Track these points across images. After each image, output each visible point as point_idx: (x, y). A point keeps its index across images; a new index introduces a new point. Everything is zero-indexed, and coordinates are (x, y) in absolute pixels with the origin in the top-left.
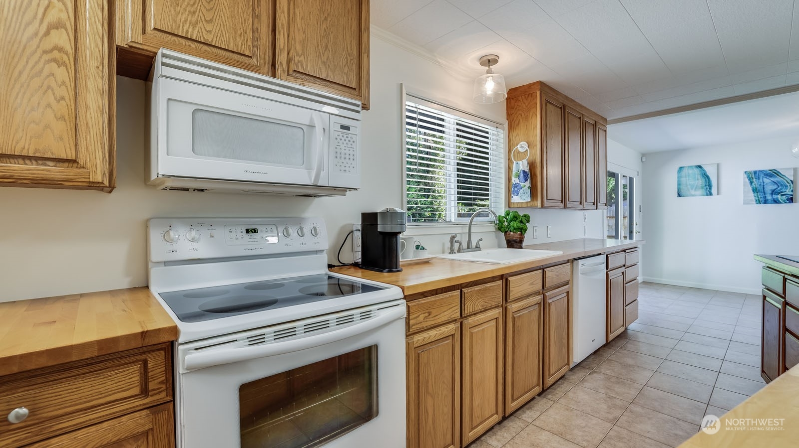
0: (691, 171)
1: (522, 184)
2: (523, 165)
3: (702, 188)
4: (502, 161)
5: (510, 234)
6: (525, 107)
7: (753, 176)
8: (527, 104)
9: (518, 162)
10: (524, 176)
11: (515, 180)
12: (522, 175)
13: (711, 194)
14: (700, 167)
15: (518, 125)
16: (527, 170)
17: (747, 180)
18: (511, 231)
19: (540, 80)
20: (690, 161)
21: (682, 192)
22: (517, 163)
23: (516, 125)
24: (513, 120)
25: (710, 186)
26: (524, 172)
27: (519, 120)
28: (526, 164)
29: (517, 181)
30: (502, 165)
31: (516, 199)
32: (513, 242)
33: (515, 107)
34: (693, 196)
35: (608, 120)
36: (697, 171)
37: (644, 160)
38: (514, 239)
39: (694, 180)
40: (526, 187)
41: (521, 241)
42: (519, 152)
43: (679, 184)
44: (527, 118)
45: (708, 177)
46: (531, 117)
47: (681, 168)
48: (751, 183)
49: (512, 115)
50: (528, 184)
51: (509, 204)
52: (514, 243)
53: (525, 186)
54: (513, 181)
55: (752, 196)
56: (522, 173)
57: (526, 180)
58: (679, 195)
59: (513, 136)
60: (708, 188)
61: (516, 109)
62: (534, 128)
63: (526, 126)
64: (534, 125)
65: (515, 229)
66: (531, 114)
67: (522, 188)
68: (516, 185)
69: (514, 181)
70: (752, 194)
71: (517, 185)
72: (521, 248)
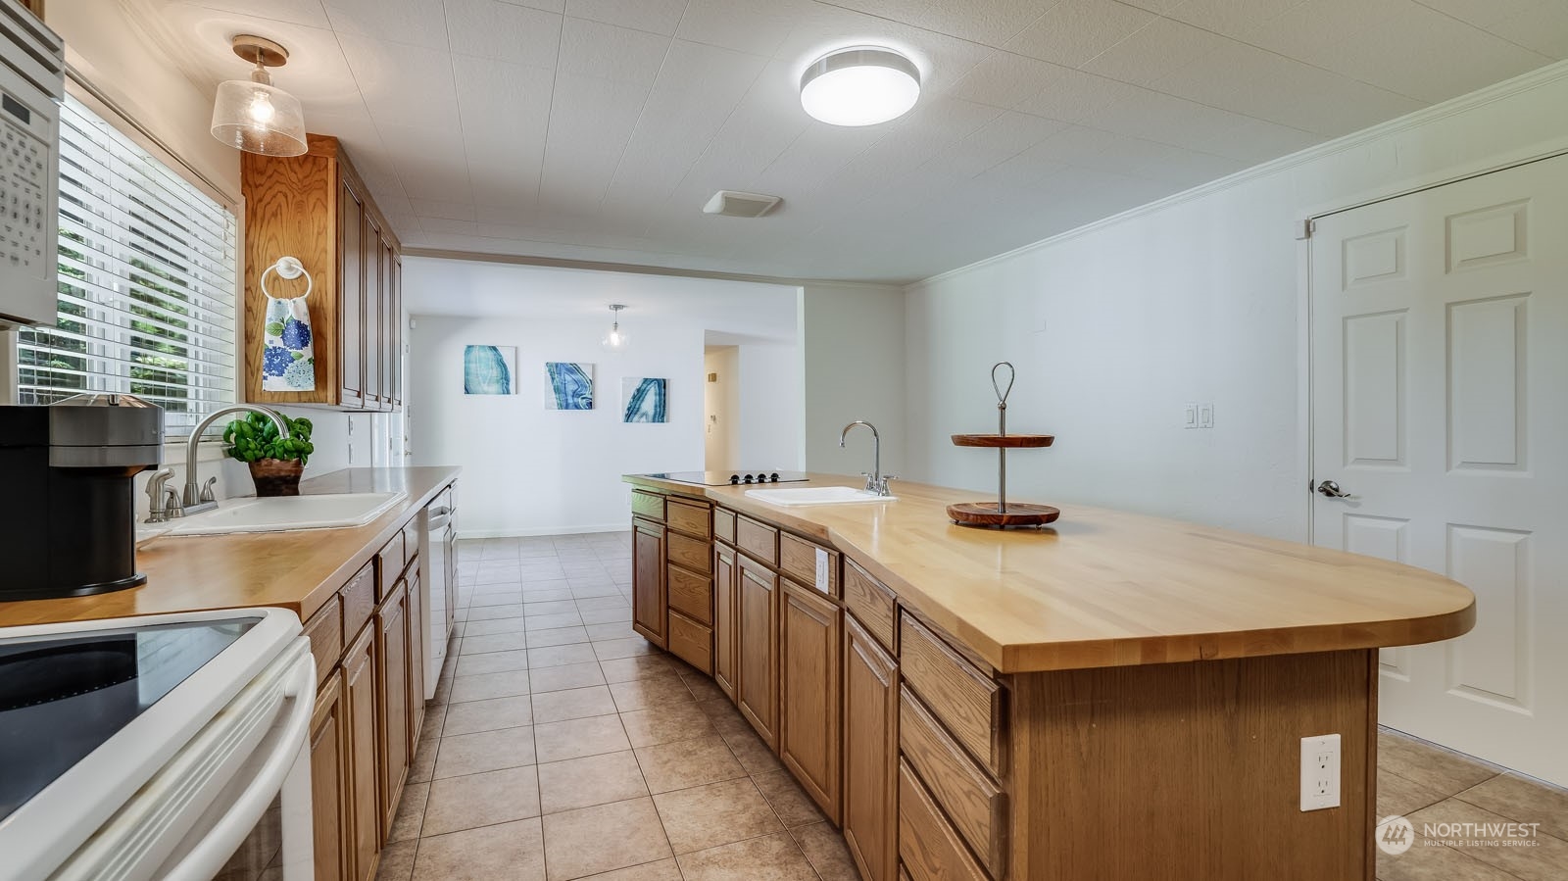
0: (482, 354)
1: (294, 352)
2: (296, 309)
3: (498, 382)
4: (232, 289)
5: (271, 464)
6: (295, 180)
7: (555, 370)
8: (301, 177)
9: (283, 300)
10: (301, 334)
11: (271, 340)
12: (293, 331)
13: (508, 393)
14: (494, 348)
15: (274, 215)
16: (306, 321)
17: (548, 374)
18: (274, 457)
19: (340, 136)
20: (481, 337)
21: (472, 387)
22: (279, 303)
23: (267, 216)
24: (260, 200)
25: (507, 380)
26: (300, 325)
27: (280, 206)
28: (304, 308)
29: (278, 342)
30: (232, 301)
31: (273, 384)
32: (279, 482)
33: (269, 172)
34: (485, 393)
35: (402, 245)
36: (490, 354)
37: (414, 325)
38: (283, 474)
39: (487, 370)
40: (305, 359)
41: (296, 480)
42: (277, 278)
43: (467, 374)
44: (300, 206)
45: (504, 366)
46: (311, 208)
47: (469, 347)
48: (553, 379)
49: (257, 187)
50: (308, 352)
51: (249, 393)
52: (277, 484)
53: (302, 356)
54: (266, 342)
55: (553, 397)
56: (292, 326)
57: (304, 344)
58: (467, 391)
59: (261, 239)
60: (505, 382)
61: (270, 176)
62: (319, 234)
63: (299, 222)
64: (319, 227)
65: (286, 451)
66: (312, 200)
67: (292, 360)
68: (274, 353)
69: (271, 342)
70: (554, 395)
71: (279, 351)
72: (296, 493)
